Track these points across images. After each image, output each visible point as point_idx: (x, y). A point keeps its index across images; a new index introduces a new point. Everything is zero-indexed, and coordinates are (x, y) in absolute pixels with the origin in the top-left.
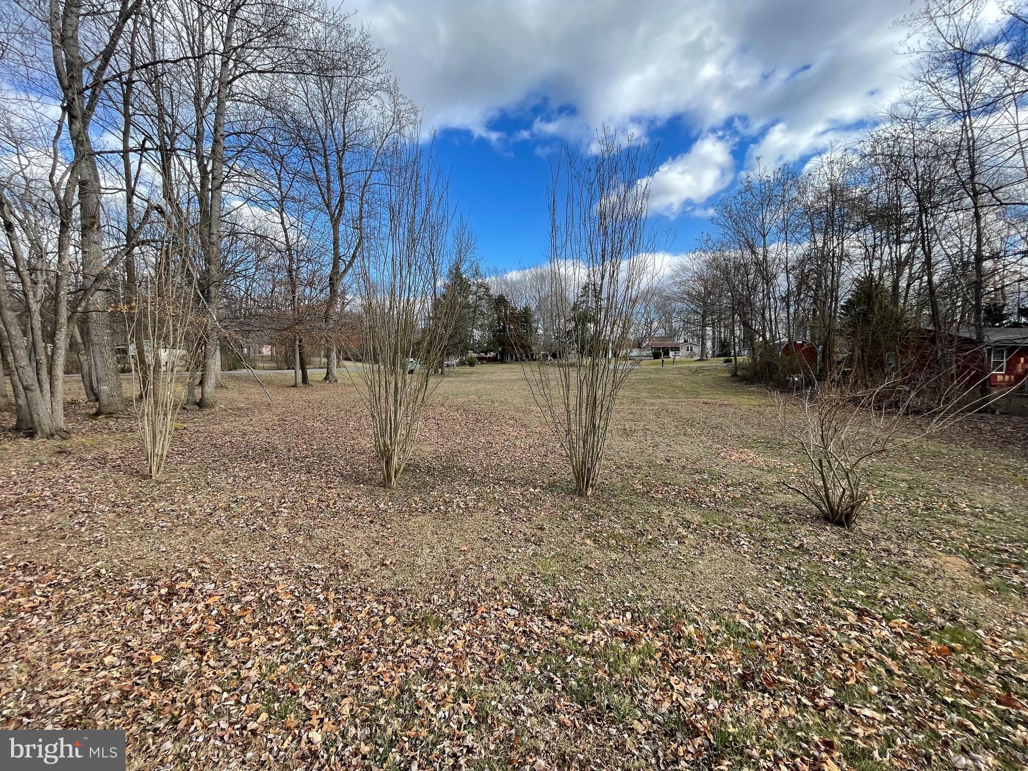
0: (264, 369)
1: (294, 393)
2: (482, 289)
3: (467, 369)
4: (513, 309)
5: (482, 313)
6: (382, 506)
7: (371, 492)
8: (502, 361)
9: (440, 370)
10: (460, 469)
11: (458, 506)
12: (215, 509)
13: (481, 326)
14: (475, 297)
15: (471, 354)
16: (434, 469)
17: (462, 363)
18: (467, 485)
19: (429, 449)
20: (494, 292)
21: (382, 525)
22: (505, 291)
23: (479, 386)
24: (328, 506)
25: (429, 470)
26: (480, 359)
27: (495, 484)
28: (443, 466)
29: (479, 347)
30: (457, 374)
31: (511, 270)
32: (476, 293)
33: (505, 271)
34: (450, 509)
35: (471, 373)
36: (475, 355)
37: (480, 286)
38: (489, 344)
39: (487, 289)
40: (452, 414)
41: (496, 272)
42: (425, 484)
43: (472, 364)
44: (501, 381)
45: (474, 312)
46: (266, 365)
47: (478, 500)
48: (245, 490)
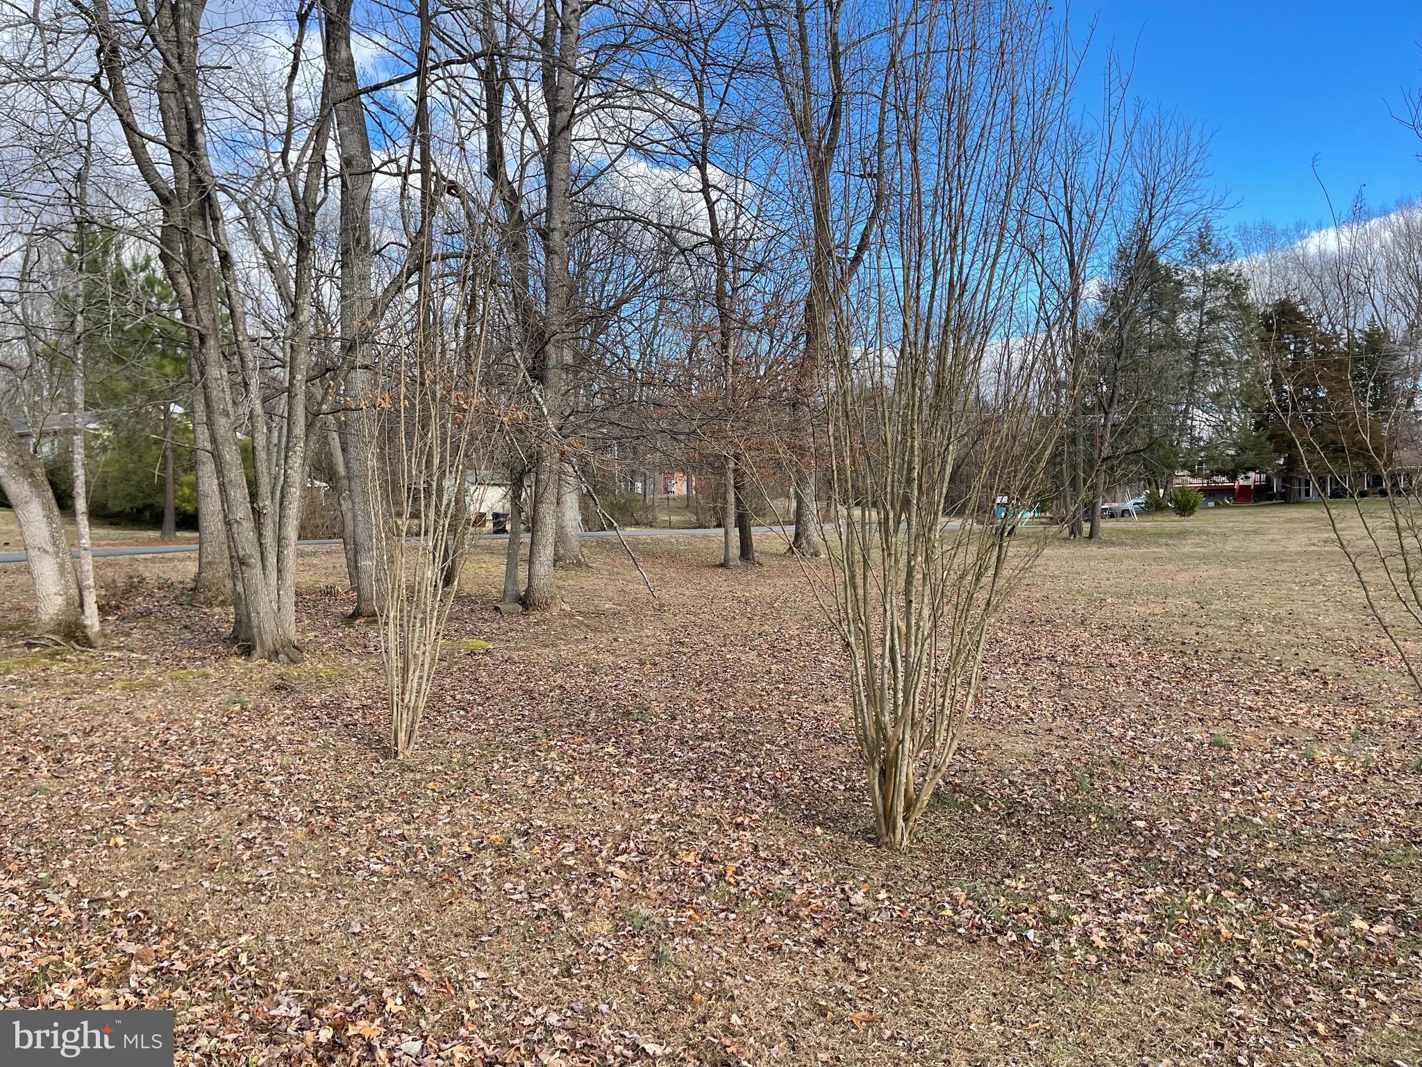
0: (670, 526)
1: (719, 582)
2: (1222, 291)
3: (1170, 522)
4: (1326, 340)
5: (1219, 360)
6: (858, 898)
7: (838, 855)
8: (1286, 498)
9: (1086, 527)
10: (1110, 819)
11: (1085, 938)
12: (478, 848)
13: (1216, 397)
14: (1195, 317)
15: (1185, 480)
16: (1028, 808)
17: (1154, 507)
18: (1125, 872)
19: (1023, 746)
20: (1260, 295)
21: (845, 959)
22: (1299, 289)
23: (1203, 572)
24: (721, 876)
25: (1012, 812)
26: (1212, 493)
27: (1225, 884)
28: (1056, 804)
29: (1209, 459)
30: (1138, 538)
31: (1319, 227)
32: (1198, 305)
33: (1300, 230)
34: (1056, 945)
35: (1183, 534)
36: (1197, 482)
37: (1212, 282)
38: (1242, 449)
39: (1238, 289)
40: (1107, 648)
41: (1268, 236)
42: (994, 851)
43: (1184, 507)
44: (1279, 557)
45: (1195, 358)
46: (674, 518)
47: (1154, 932)
48: (554, 806)
